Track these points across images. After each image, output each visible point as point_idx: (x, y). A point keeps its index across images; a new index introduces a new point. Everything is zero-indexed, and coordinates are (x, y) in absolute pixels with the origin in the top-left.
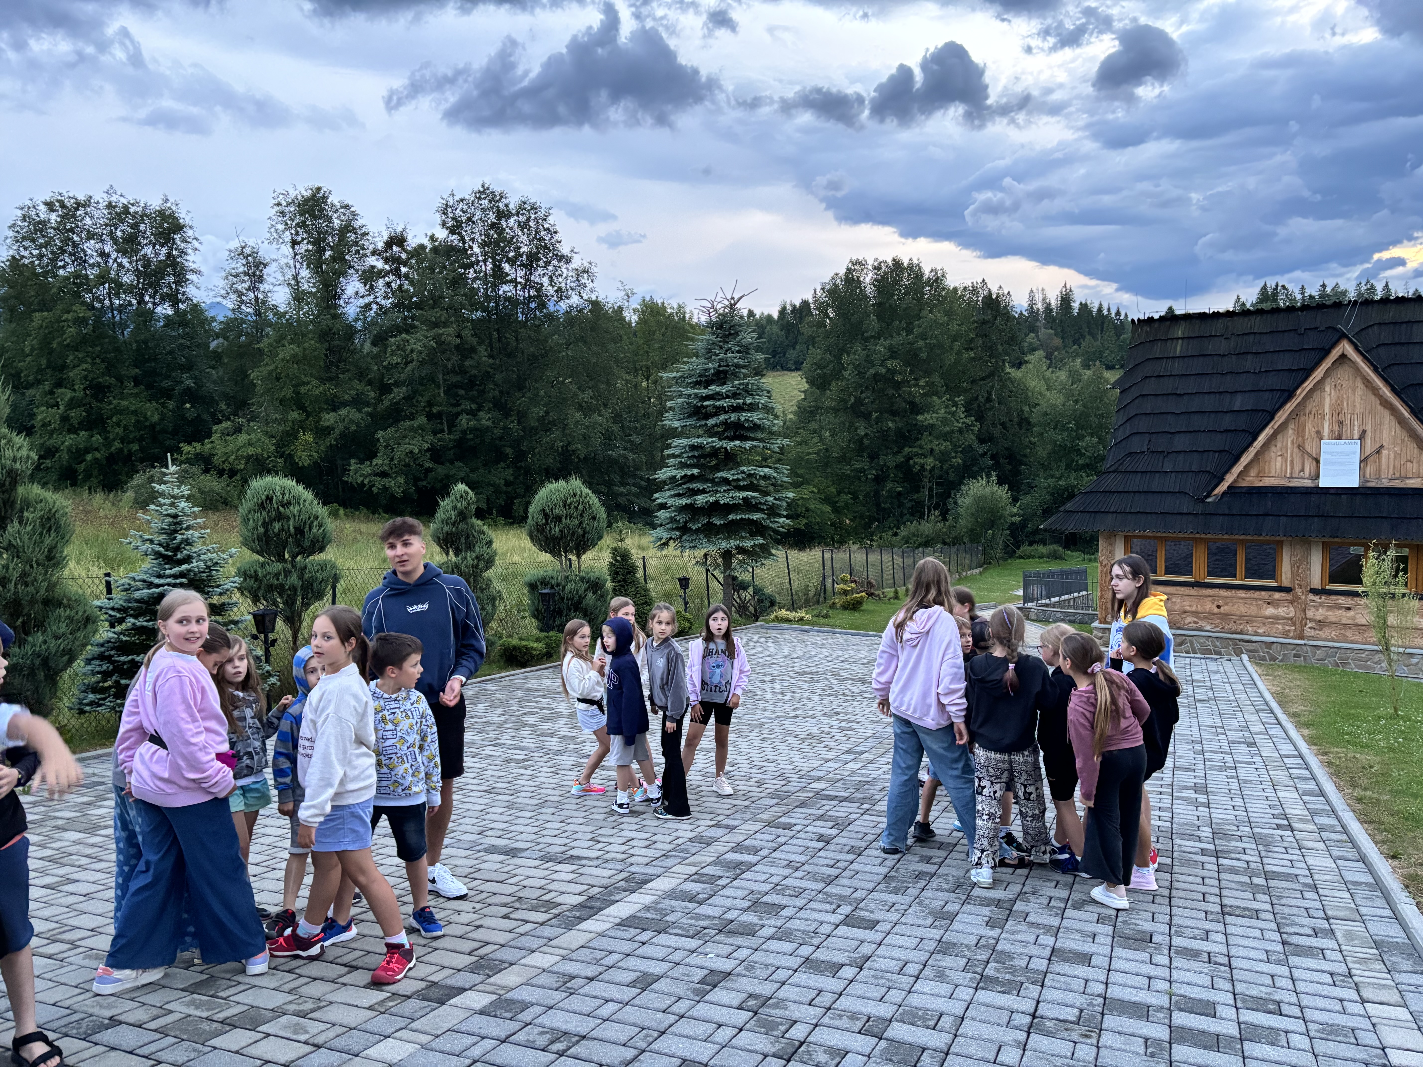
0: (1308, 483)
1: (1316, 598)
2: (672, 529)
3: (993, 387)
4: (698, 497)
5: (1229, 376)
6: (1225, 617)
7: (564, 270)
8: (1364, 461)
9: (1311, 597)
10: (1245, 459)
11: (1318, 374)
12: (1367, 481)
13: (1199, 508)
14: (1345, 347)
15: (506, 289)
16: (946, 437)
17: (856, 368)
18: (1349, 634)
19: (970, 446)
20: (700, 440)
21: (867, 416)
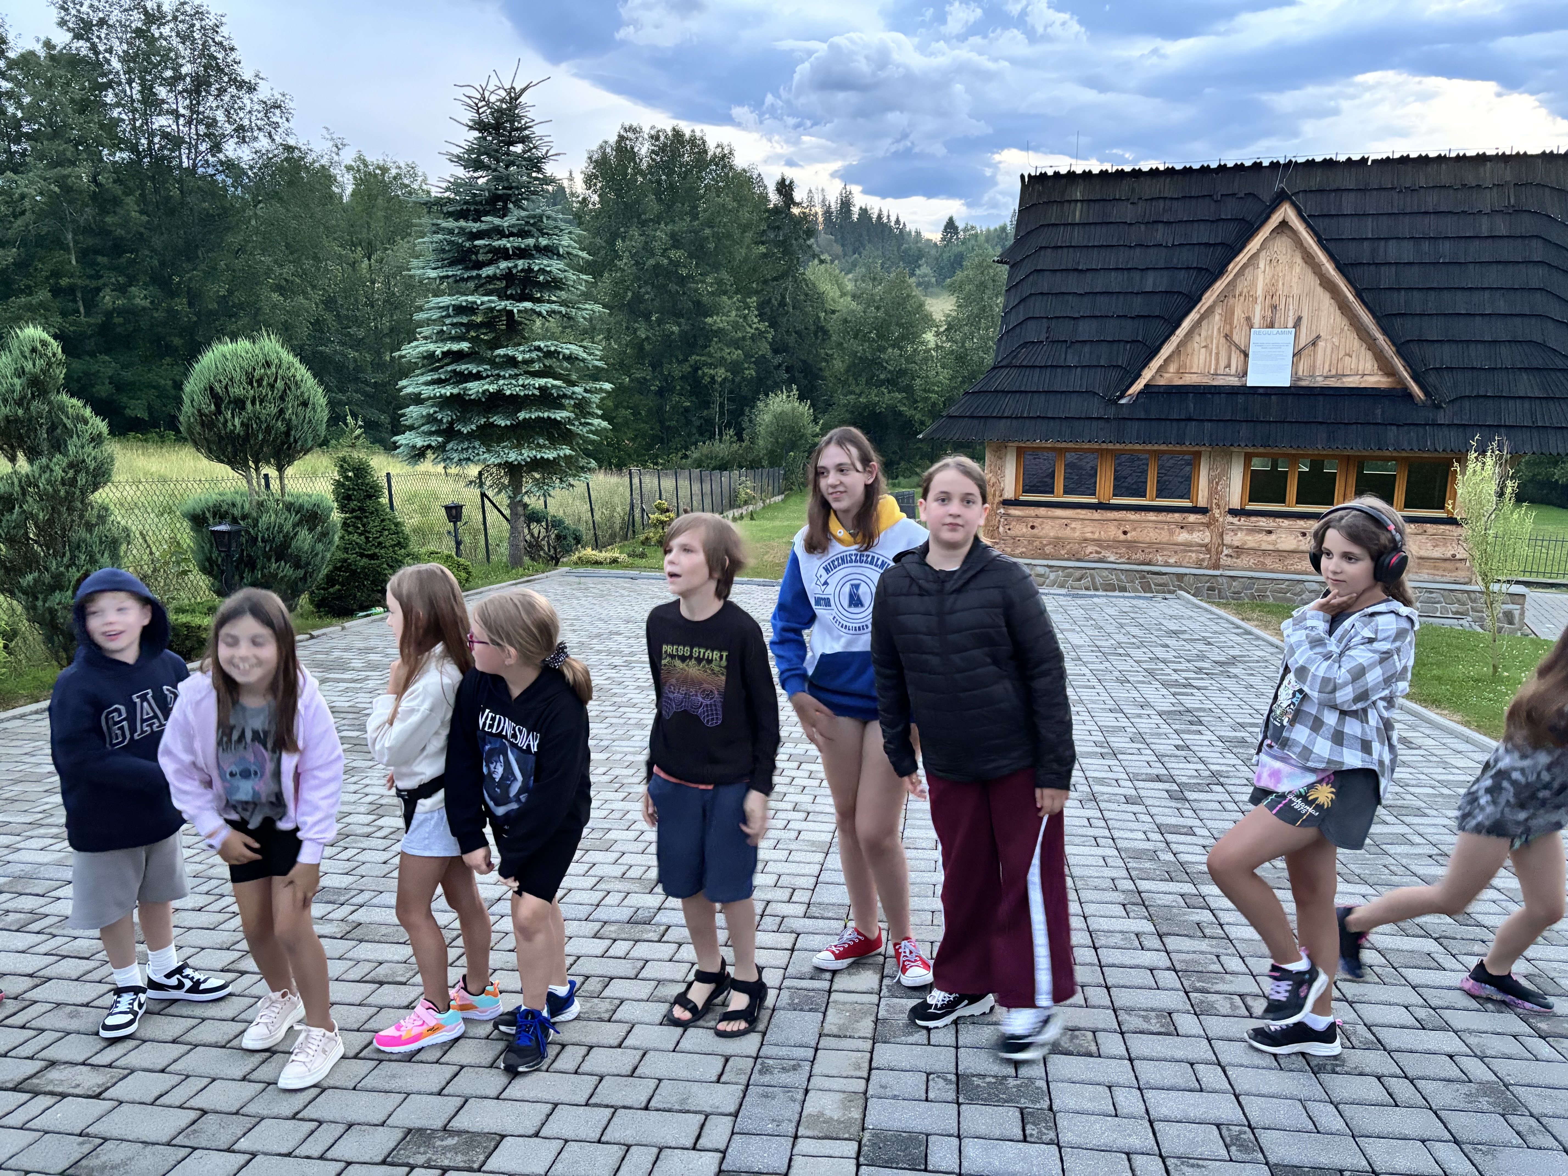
0: (1234, 381)
1: (1235, 520)
2: (430, 433)
3: (786, 289)
4: (469, 385)
5: (1138, 250)
6: (1131, 545)
7: (247, 101)
8: (1297, 354)
9: (1230, 519)
10: (1166, 351)
11: (1254, 245)
12: (1299, 379)
13: (1111, 412)
14: (1286, 212)
15: (161, 122)
16: (736, 344)
17: (632, 256)
18: (1268, 561)
19: (763, 356)
20: (470, 298)
21: (647, 317)
